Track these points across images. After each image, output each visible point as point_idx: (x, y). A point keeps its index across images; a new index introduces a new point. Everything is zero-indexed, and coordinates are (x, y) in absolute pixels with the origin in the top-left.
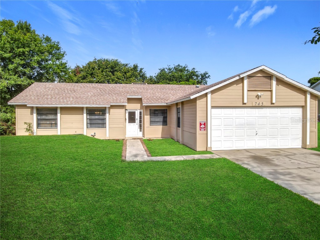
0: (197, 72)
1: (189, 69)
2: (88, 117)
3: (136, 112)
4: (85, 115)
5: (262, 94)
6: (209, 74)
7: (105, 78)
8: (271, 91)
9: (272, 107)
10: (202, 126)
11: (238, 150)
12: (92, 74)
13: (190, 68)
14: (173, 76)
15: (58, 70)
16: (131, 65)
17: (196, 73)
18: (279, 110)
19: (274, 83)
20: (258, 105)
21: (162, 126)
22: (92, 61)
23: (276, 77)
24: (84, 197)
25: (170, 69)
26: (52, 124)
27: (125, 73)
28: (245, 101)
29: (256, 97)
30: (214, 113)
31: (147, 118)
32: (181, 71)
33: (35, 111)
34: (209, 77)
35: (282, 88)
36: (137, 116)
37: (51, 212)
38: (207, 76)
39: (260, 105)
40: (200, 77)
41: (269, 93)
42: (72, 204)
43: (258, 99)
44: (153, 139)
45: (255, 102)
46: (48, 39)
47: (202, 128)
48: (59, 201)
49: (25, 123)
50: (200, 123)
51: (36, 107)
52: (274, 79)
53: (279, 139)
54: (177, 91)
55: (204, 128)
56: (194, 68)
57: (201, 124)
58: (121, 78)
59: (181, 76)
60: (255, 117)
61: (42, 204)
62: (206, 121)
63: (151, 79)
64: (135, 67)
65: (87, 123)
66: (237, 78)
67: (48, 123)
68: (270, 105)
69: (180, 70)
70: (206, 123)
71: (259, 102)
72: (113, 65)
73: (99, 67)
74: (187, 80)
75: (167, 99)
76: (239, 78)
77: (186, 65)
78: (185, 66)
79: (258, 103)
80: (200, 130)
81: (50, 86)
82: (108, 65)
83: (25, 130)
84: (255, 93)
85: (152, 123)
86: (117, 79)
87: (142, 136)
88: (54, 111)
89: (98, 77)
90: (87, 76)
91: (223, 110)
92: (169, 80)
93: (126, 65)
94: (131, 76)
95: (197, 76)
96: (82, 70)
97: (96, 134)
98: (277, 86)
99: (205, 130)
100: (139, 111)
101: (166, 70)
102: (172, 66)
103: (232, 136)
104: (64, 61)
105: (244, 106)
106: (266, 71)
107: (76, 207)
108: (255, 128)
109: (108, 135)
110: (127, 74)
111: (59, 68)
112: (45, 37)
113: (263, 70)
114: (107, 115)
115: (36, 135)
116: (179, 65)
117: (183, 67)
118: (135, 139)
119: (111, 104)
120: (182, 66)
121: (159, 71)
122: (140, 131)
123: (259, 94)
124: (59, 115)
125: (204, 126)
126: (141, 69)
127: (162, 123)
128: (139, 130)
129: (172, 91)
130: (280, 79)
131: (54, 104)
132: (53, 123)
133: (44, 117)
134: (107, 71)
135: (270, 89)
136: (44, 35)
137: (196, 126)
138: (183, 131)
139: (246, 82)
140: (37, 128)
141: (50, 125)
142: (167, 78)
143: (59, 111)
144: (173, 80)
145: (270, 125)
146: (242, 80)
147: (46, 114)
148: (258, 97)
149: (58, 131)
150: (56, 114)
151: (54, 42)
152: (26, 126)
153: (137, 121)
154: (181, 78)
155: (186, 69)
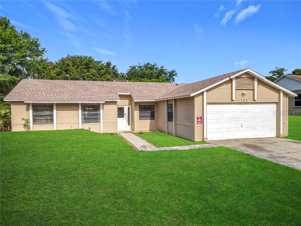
0: (166, 69)
1: (157, 67)
2: (83, 113)
3: (125, 107)
4: (80, 111)
5: (247, 92)
6: (176, 72)
7: (80, 74)
8: (253, 90)
9: (254, 103)
10: (199, 120)
11: (228, 140)
12: (66, 71)
13: (159, 67)
14: (144, 73)
15: (40, 66)
16: (105, 62)
17: (165, 71)
18: (259, 105)
19: (256, 83)
20: (243, 102)
21: (150, 120)
22: (65, 57)
23: (257, 78)
24: (79, 189)
25: (140, 67)
26: (47, 120)
27: (99, 70)
28: (234, 99)
29: (242, 95)
30: (209, 109)
31: (137, 113)
32: (151, 68)
33: (31, 107)
34: (176, 74)
35: (262, 87)
36: (126, 111)
37: (48, 202)
38: (174, 73)
39: (245, 102)
40: (168, 75)
41: (252, 91)
42: (68, 195)
43: (243, 96)
44: (144, 132)
45: (241, 99)
46: (26, 36)
47: (199, 122)
48: (56, 193)
49: (23, 119)
50: (198, 117)
51: (33, 103)
52: (256, 79)
53: (258, 130)
54: (161, 88)
55: (200, 121)
56: (162, 67)
57: (198, 119)
58: (96, 75)
59: (152, 73)
60: (240, 112)
61: (39, 195)
62: (202, 115)
63: (123, 76)
64: (109, 64)
65: (82, 119)
66: (228, 79)
67: (44, 118)
68: (252, 101)
69: (149, 67)
70: (202, 118)
71: (245, 99)
72: (88, 62)
73: (74, 64)
74: (158, 77)
75: (154, 96)
76: (229, 79)
77: (155, 63)
78: (155, 65)
79: (243, 100)
80: (198, 123)
81: (40, 83)
82: (82, 62)
83: (23, 126)
84: (241, 92)
85: (141, 117)
86: (92, 76)
87: (130, 129)
88: (50, 107)
89: (73, 74)
90: (61, 72)
91: (215, 106)
92: (140, 77)
93: (100, 62)
94: (105, 72)
95: (165, 74)
96: (56, 67)
97: (91, 129)
98: (258, 86)
99: (201, 123)
100: (127, 107)
101: (137, 68)
102: (142, 64)
103: (222, 128)
104: (44, 58)
105: (232, 102)
106: (250, 74)
107: (71, 198)
108: (241, 121)
109: (102, 130)
110: (102, 71)
111: (40, 65)
112: (23, 33)
113: (248, 73)
114: (101, 110)
115: (32, 130)
116: (148, 63)
117: (153, 65)
118: (127, 132)
119: (106, 100)
120: (151, 64)
121: (130, 68)
122: (129, 125)
123: (244, 92)
124: (55, 111)
125: (201, 120)
126: (114, 67)
127: (150, 117)
128: (127, 124)
129: (156, 88)
130: (261, 80)
131: (51, 100)
132: (49, 118)
133: (39, 113)
134: (82, 67)
135: (253, 88)
136: (22, 32)
137: (194, 120)
138: (176, 124)
139: (234, 82)
140: (33, 124)
141: (46, 121)
142: (138, 75)
143: (55, 107)
144: (144, 77)
145: (252, 118)
146: (231, 80)
147: (42, 111)
148: (243, 94)
149: (55, 127)
150: (52, 110)
151: (33, 39)
152: (24, 122)
153: (126, 116)
154: (152, 75)
155: (155, 67)
